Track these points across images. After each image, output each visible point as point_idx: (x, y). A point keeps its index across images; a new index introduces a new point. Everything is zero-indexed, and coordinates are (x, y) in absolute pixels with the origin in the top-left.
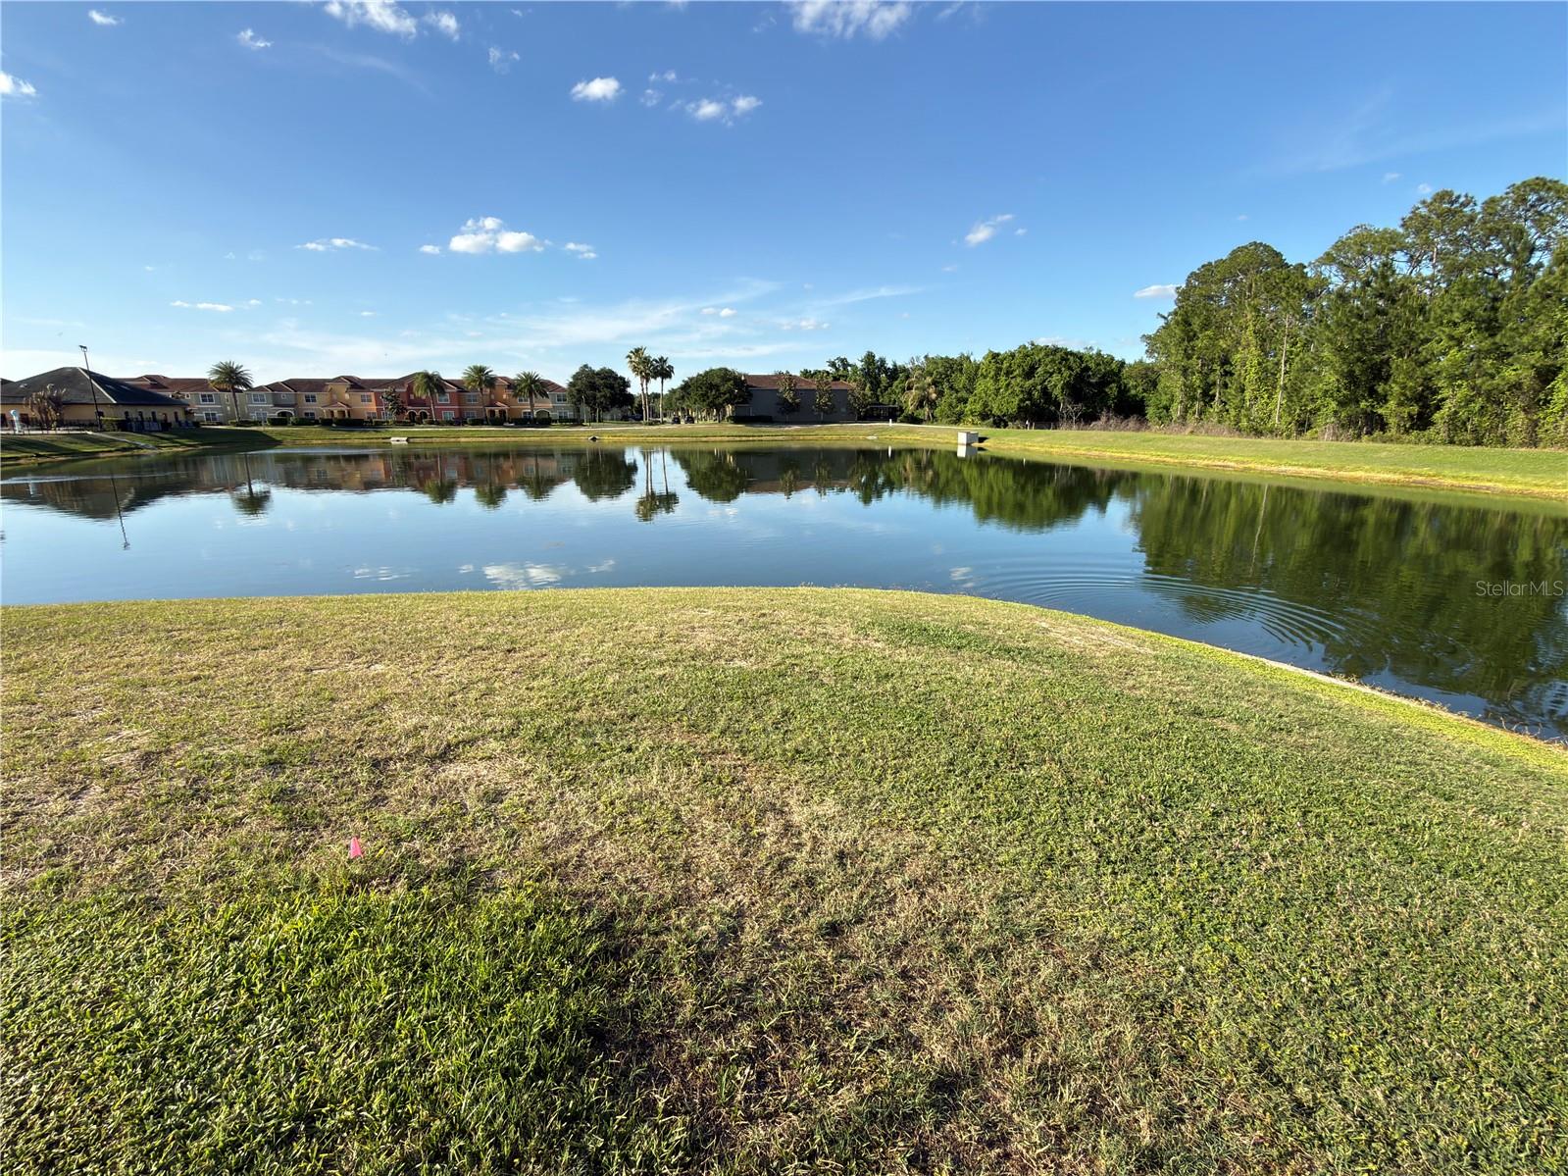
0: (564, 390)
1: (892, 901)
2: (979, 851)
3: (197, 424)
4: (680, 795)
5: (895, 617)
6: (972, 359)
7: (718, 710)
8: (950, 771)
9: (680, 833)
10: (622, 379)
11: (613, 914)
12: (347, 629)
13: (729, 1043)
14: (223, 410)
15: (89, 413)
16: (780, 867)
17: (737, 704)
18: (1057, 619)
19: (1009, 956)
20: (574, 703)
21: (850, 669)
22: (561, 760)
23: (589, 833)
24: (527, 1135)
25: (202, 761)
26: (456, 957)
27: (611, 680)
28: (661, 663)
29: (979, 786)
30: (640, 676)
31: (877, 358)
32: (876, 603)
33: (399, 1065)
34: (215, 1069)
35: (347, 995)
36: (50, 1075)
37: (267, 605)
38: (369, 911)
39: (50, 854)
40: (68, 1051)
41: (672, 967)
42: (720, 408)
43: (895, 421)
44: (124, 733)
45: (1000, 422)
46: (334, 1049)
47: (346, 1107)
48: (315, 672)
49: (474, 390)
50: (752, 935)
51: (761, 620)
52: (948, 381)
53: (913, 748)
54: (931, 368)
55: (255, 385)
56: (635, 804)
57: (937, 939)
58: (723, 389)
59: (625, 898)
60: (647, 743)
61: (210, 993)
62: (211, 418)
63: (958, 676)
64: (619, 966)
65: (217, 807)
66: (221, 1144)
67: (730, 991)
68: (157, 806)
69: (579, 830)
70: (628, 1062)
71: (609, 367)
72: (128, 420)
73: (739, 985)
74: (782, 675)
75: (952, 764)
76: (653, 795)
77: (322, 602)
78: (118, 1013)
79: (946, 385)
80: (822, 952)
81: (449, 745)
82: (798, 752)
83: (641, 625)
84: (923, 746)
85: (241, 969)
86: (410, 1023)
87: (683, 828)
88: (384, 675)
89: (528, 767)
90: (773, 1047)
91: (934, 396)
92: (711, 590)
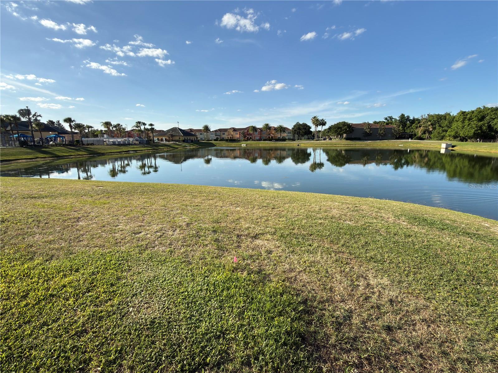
0: (290, 130)
1: (414, 325)
2: (457, 316)
3: (198, 141)
4: (328, 264)
5: (412, 214)
6: (451, 114)
7: (341, 237)
8: (441, 279)
9: (328, 277)
10: (309, 126)
11: (307, 299)
12: (231, 197)
13: (348, 357)
14: (204, 137)
15: (177, 138)
16: (366, 299)
17: (348, 237)
18: (493, 223)
19: (476, 366)
20: (292, 227)
21: (393, 230)
22: (289, 245)
23: (298, 270)
24: (282, 363)
25: (199, 227)
26: (261, 299)
27: (304, 222)
28: (320, 219)
29: (456, 288)
30: (313, 222)
31: (406, 116)
32: (403, 207)
33: (246, 326)
34: (202, 311)
35: (233, 301)
36: (169, 300)
37: (212, 188)
38: (238, 278)
39: (169, 244)
40: (173, 295)
41: (327, 323)
42: (341, 135)
43: (412, 139)
44: (183, 217)
45: (463, 139)
46: (229, 316)
47: (232, 334)
48: (223, 208)
49: (265, 131)
50: (356, 320)
51: (356, 208)
52: (439, 124)
53: (423, 266)
54: (431, 118)
55: (211, 131)
56: (313, 264)
57: (437, 347)
58: (343, 129)
59: (311, 295)
60: (316, 245)
61: (201, 290)
62: (201, 139)
63: (443, 241)
64: (309, 317)
65: (202, 240)
66: (203, 332)
67: (348, 338)
68: (190, 237)
69: (295, 268)
70: (313, 351)
71: (305, 122)
72: (185, 140)
73: (352, 338)
74: (365, 229)
75: (442, 276)
76: (319, 262)
77: (224, 189)
78: (183, 289)
79: (437, 125)
80: (384, 335)
81: (257, 234)
82: (372, 258)
83: (313, 205)
84: (427, 266)
85: (208, 285)
86: (248, 315)
87: (328, 275)
88: (240, 211)
89: (279, 245)
90: (365, 365)
91: (431, 129)
92: (336, 196)
